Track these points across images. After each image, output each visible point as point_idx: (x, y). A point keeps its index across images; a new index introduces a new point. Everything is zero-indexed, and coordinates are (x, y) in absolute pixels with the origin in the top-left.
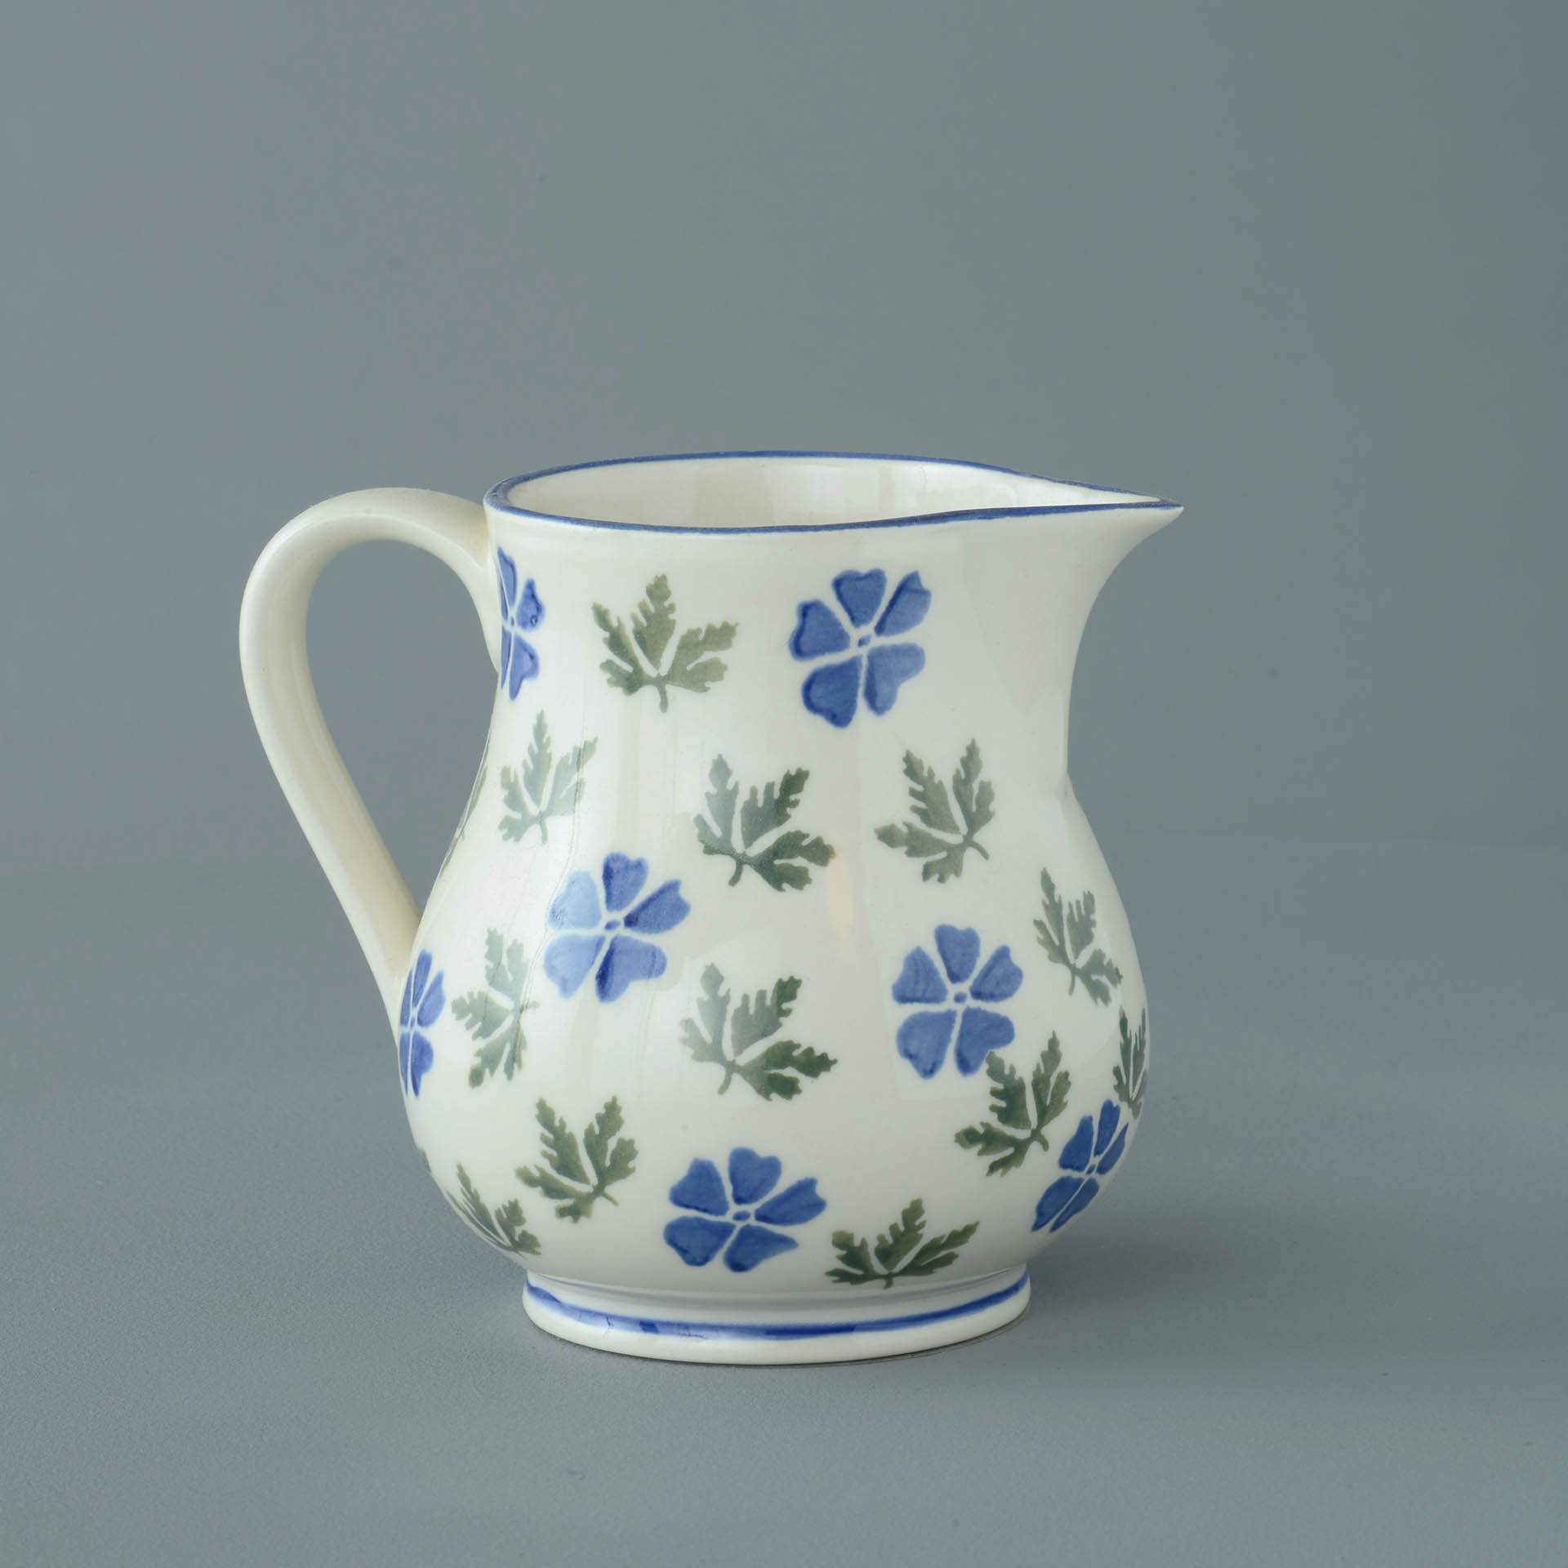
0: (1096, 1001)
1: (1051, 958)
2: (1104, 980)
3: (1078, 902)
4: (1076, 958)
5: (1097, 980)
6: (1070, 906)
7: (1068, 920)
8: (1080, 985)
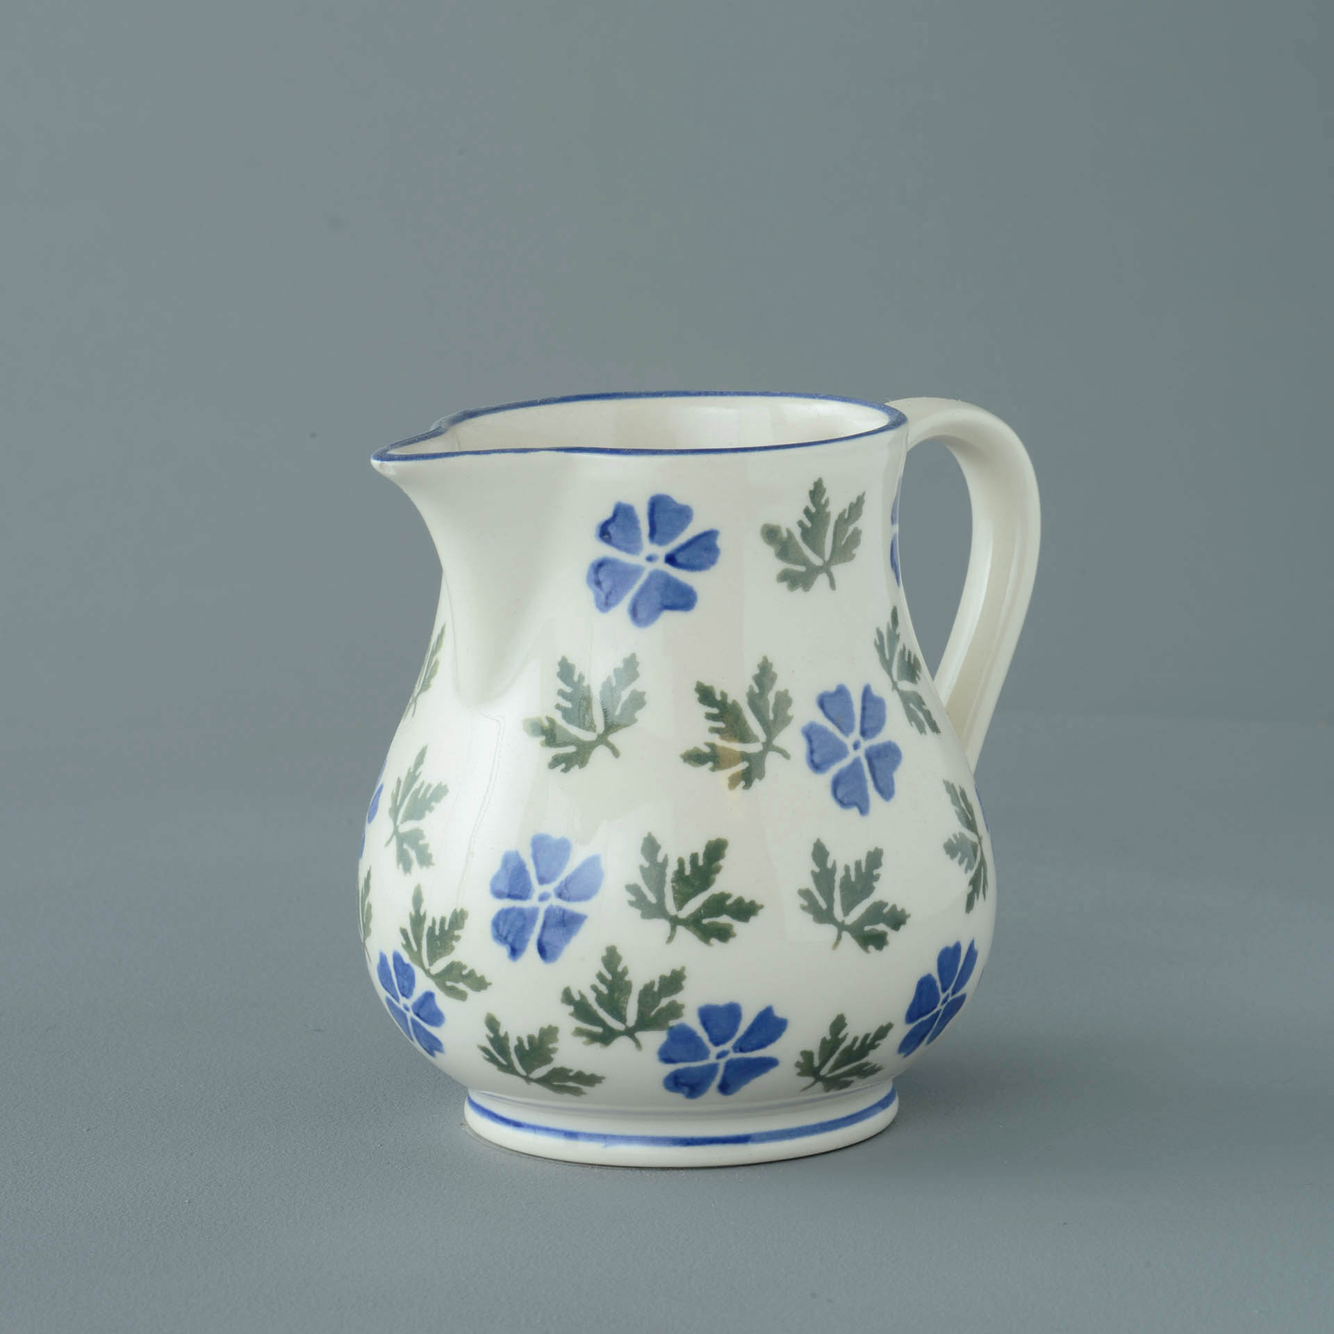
0: (398, 864)
1: (390, 810)
2: (413, 854)
3: (430, 786)
4: (402, 823)
5: (406, 850)
6: (422, 784)
7: (414, 792)
8: (394, 842)
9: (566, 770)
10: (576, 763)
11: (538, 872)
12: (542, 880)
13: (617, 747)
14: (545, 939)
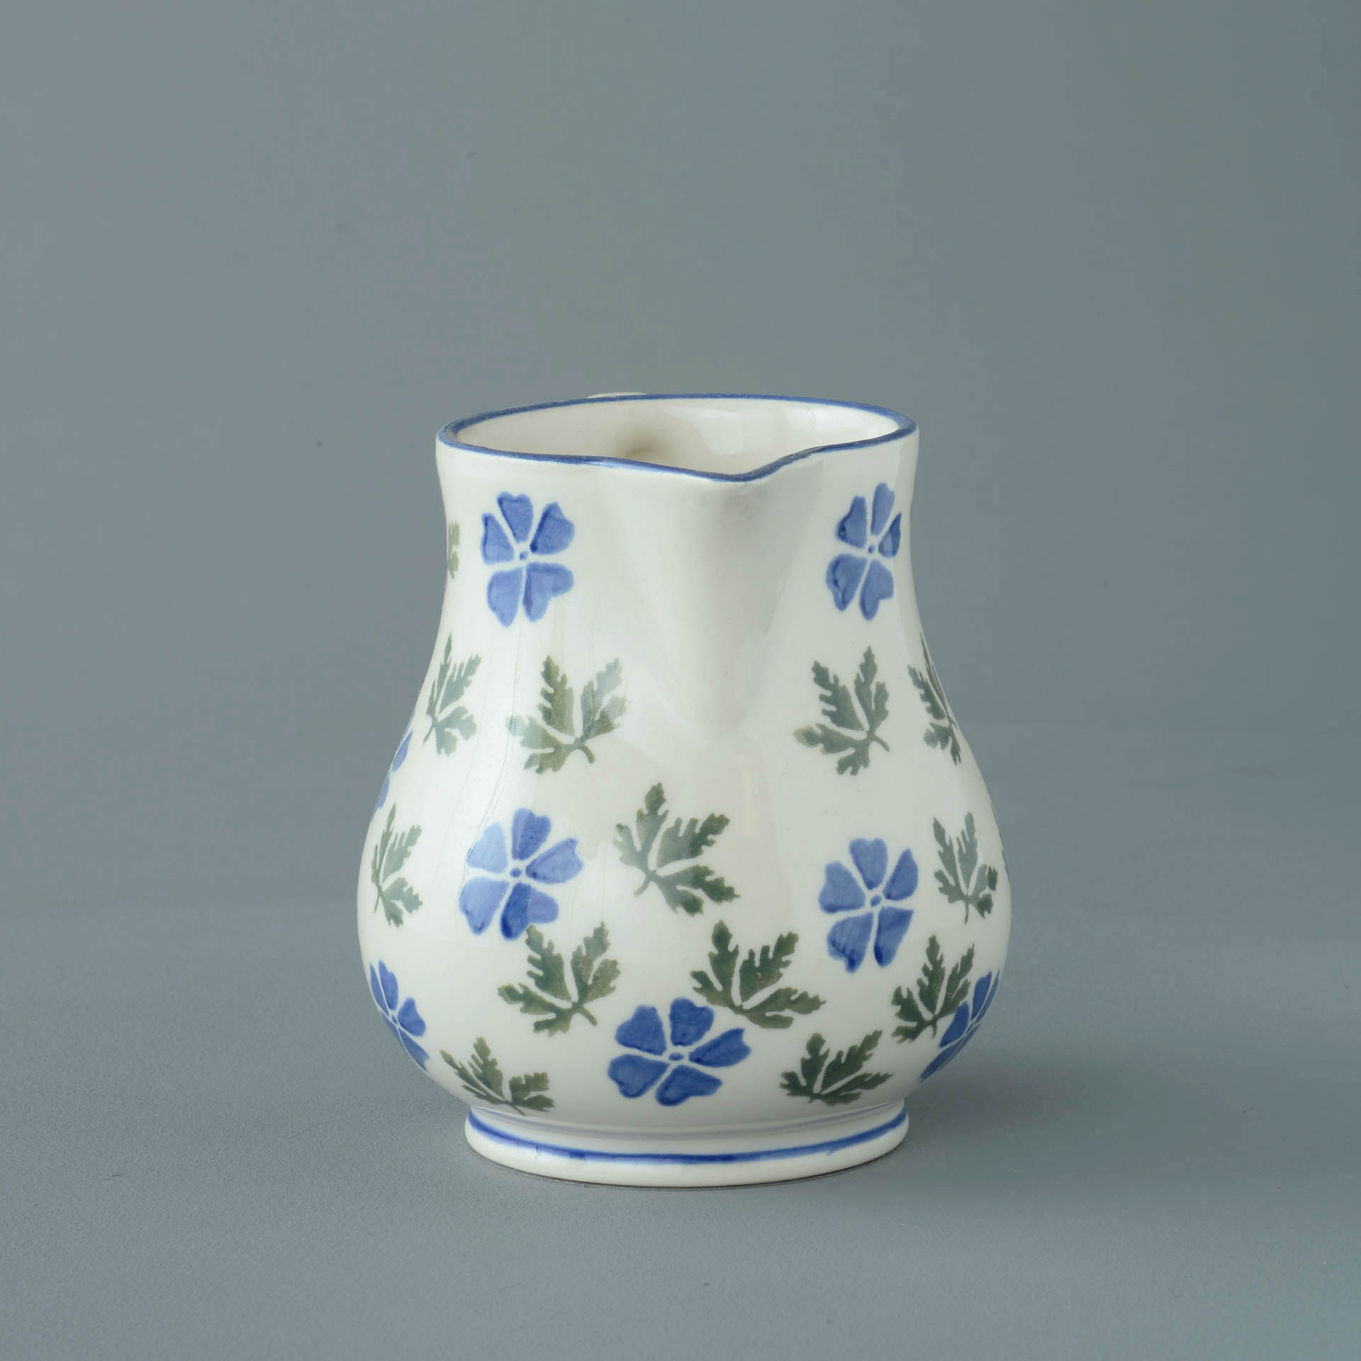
9: (854, 773)
10: (860, 763)
11: (865, 878)
12: (871, 885)
13: (885, 740)
14: (881, 944)
